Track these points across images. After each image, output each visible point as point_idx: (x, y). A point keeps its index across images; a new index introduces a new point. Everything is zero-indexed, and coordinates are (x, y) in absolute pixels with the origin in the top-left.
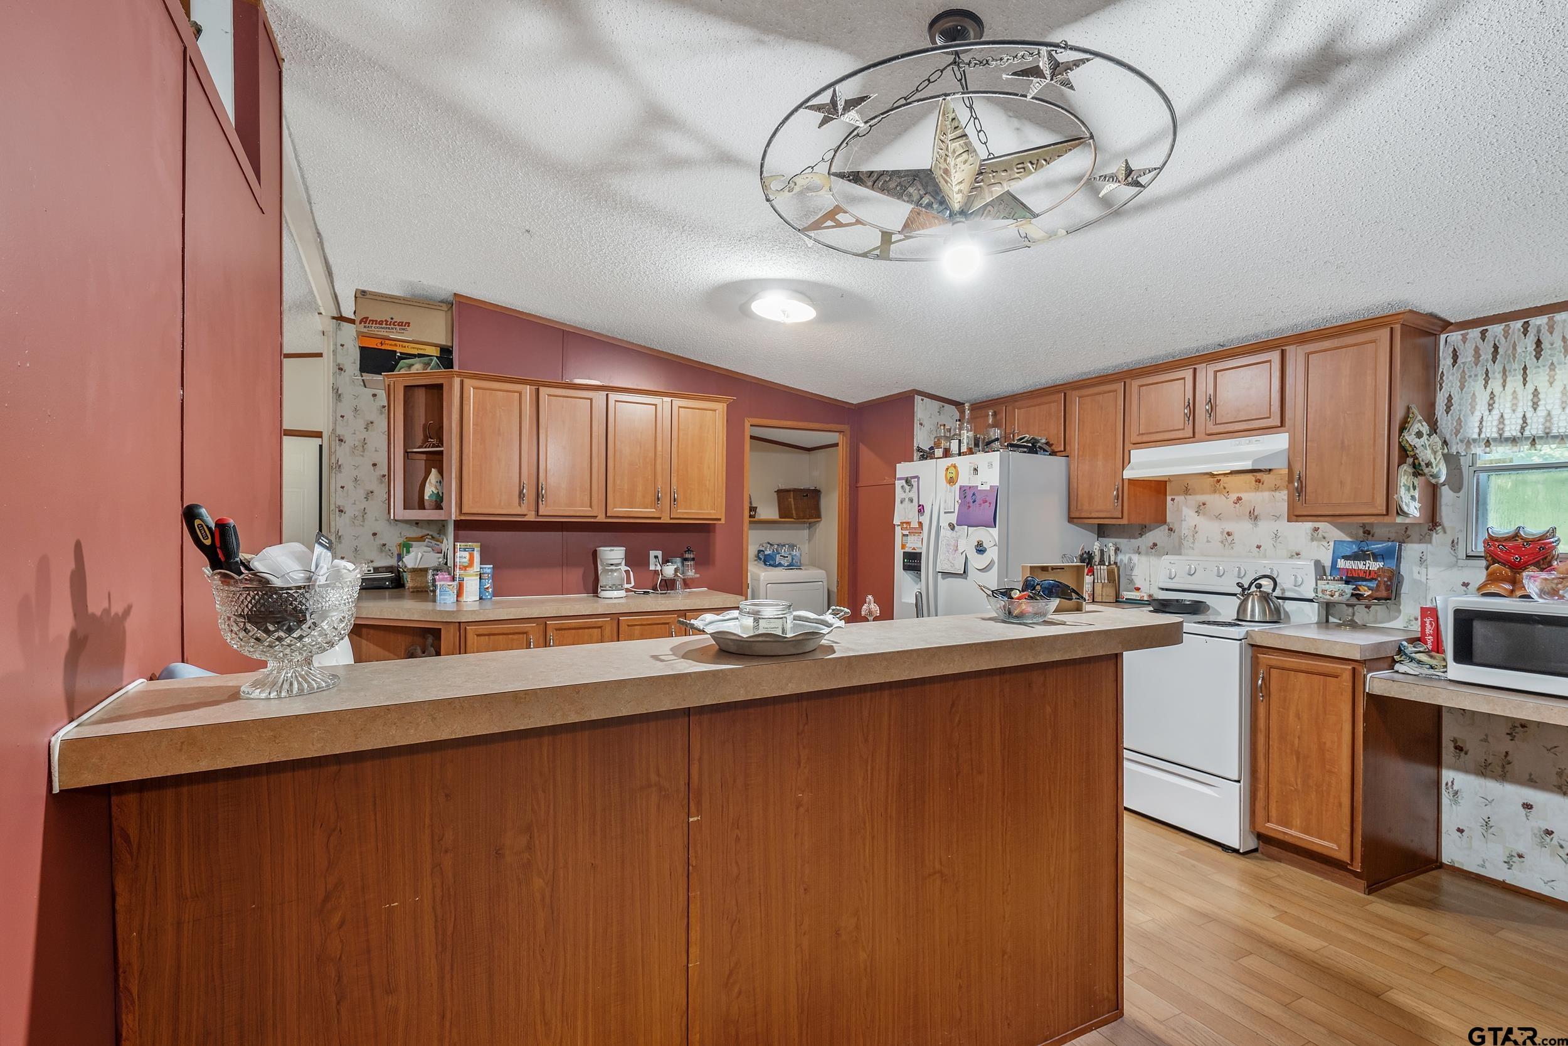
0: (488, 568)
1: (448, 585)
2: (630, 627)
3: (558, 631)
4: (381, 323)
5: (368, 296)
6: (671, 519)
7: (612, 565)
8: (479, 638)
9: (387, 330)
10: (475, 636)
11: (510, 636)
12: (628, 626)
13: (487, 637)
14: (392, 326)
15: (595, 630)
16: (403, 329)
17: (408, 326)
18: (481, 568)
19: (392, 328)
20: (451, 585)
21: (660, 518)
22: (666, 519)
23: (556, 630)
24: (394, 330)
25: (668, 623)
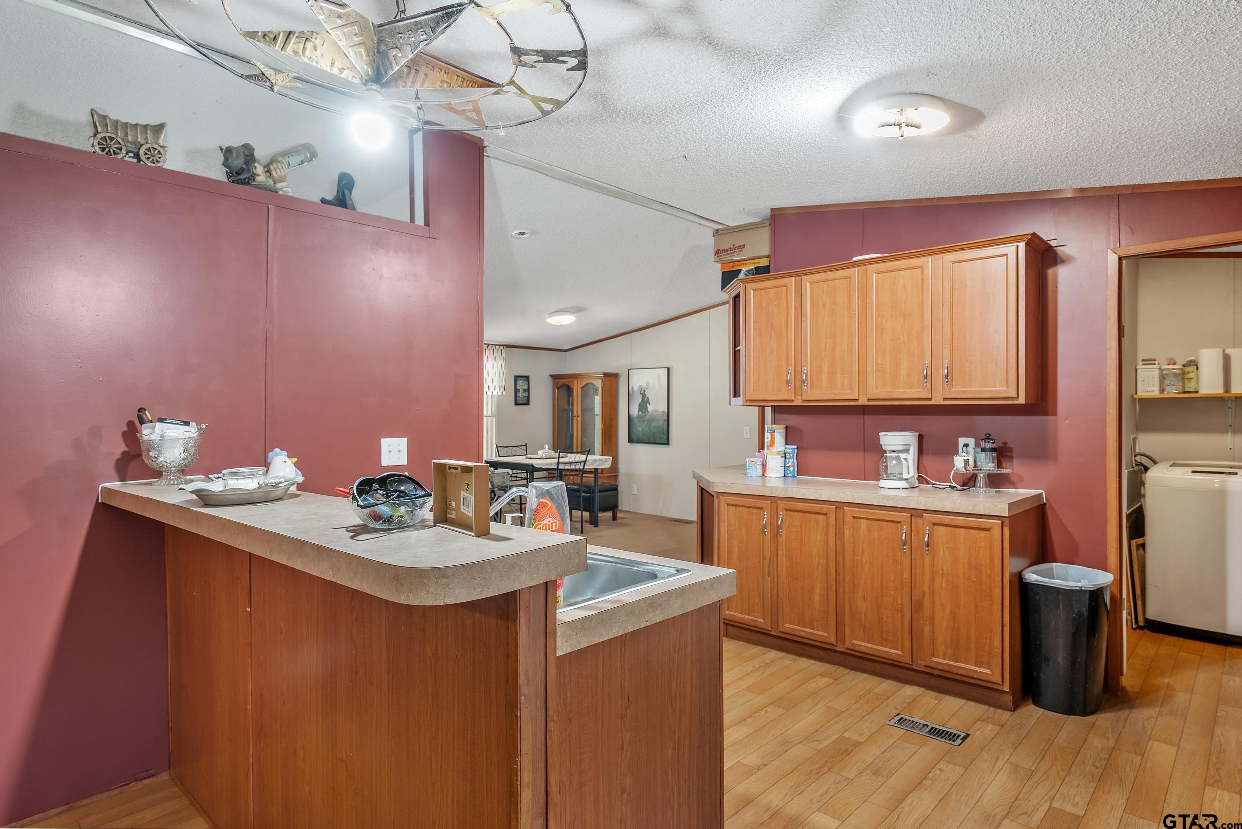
0: (792, 449)
1: (751, 461)
2: (855, 520)
3: (788, 512)
4: (726, 251)
5: (720, 233)
6: (945, 399)
7: (894, 451)
8: (729, 507)
9: (731, 255)
10: (726, 505)
11: (751, 510)
12: (854, 518)
13: (734, 507)
14: (734, 251)
15: (821, 517)
16: (741, 251)
17: (744, 247)
18: (785, 448)
19: (734, 253)
20: (753, 461)
21: (930, 399)
22: (938, 400)
23: (787, 510)
24: (735, 254)
25: (899, 522)
